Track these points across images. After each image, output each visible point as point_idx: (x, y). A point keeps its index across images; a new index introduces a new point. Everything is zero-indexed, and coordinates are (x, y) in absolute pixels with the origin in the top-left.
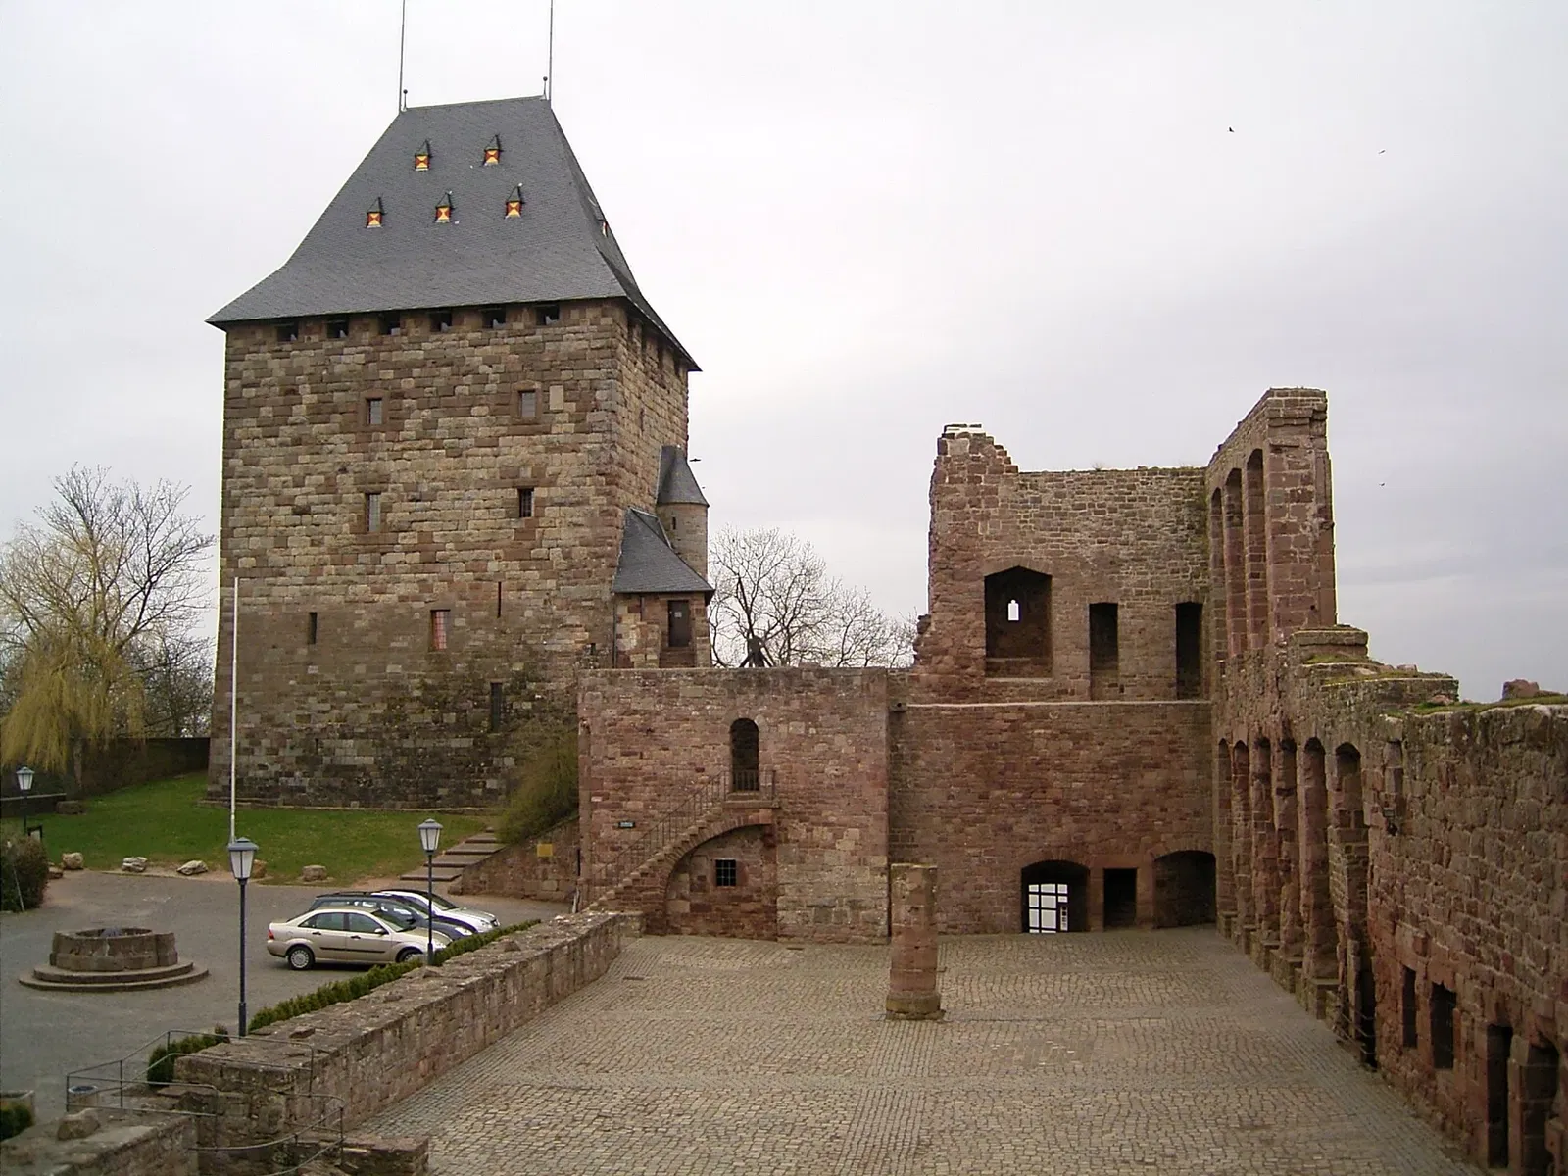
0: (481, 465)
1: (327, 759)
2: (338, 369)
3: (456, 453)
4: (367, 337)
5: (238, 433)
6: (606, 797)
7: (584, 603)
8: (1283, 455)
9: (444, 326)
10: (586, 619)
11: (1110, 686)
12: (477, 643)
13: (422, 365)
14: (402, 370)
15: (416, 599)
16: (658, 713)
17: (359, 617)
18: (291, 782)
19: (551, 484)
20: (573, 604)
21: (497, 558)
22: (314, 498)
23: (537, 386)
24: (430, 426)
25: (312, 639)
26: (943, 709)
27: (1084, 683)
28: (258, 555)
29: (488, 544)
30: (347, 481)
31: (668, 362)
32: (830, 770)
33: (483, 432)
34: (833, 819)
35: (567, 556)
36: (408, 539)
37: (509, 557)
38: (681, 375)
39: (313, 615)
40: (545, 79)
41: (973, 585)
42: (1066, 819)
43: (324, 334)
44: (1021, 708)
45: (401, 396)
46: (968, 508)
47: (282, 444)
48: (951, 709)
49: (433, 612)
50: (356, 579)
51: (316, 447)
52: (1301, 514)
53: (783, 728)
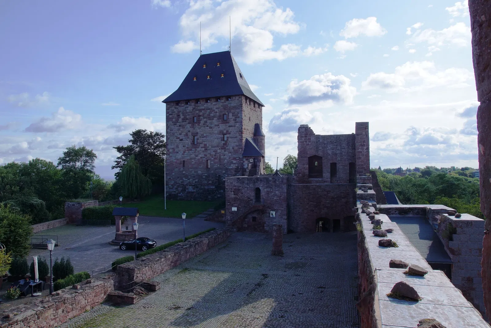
0: (216, 130)
1: (187, 190)
2: (188, 111)
3: (211, 128)
4: (193, 104)
5: (169, 124)
6: (230, 203)
7: (237, 158)
8: (359, 136)
9: (209, 101)
10: (237, 162)
11: (335, 180)
12: (216, 167)
13: (204, 110)
14: (200, 110)
15: (204, 158)
16: (240, 186)
17: (193, 161)
18: (180, 195)
19: (230, 134)
20: (235, 159)
21: (220, 149)
22: (184, 137)
23: (227, 113)
24: (206, 122)
25: (184, 166)
26: (299, 185)
27: (329, 180)
28: (173, 149)
29: (217, 146)
30: (190, 134)
31: (256, 105)
32: (275, 198)
33: (216, 123)
34: (275, 208)
35: (233, 148)
36: (202, 145)
37: (222, 149)
38: (260, 108)
39: (184, 161)
40: (229, 47)
41: (306, 159)
42: (326, 209)
43: (185, 104)
44: (316, 185)
45: (200, 116)
46: (305, 143)
47: (177, 126)
48: (301, 185)
49: (207, 160)
50: (192, 154)
51: (183, 127)
52: (363, 149)
53: (265, 190)
